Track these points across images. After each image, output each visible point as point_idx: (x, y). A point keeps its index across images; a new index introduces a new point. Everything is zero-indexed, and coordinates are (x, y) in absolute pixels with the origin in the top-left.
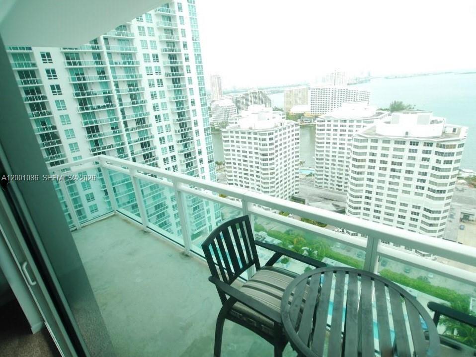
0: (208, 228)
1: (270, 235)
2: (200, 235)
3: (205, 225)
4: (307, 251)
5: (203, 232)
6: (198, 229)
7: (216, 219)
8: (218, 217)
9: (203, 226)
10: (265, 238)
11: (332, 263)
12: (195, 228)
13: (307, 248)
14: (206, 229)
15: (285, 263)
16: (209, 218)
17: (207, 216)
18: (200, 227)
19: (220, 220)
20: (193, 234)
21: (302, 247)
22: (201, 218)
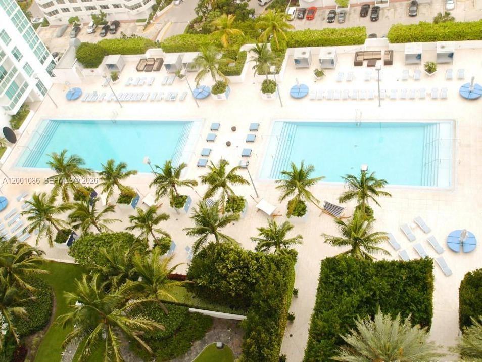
0: (36, 90)
1: (168, 50)
2: (28, 112)
3: (26, 85)
4: (255, 50)
5: (31, 103)
6: (16, 100)
7: (42, 62)
8: (45, 58)
9: (23, 91)
10: (162, 61)
11: (330, 53)
12: (8, 102)
13: (254, 45)
14: (32, 92)
15: (222, 92)
16: (27, 67)
17: (19, 65)
18: (19, 96)
19: (53, 62)
20: (13, 117)
21: (239, 48)
22: (11, 75)
